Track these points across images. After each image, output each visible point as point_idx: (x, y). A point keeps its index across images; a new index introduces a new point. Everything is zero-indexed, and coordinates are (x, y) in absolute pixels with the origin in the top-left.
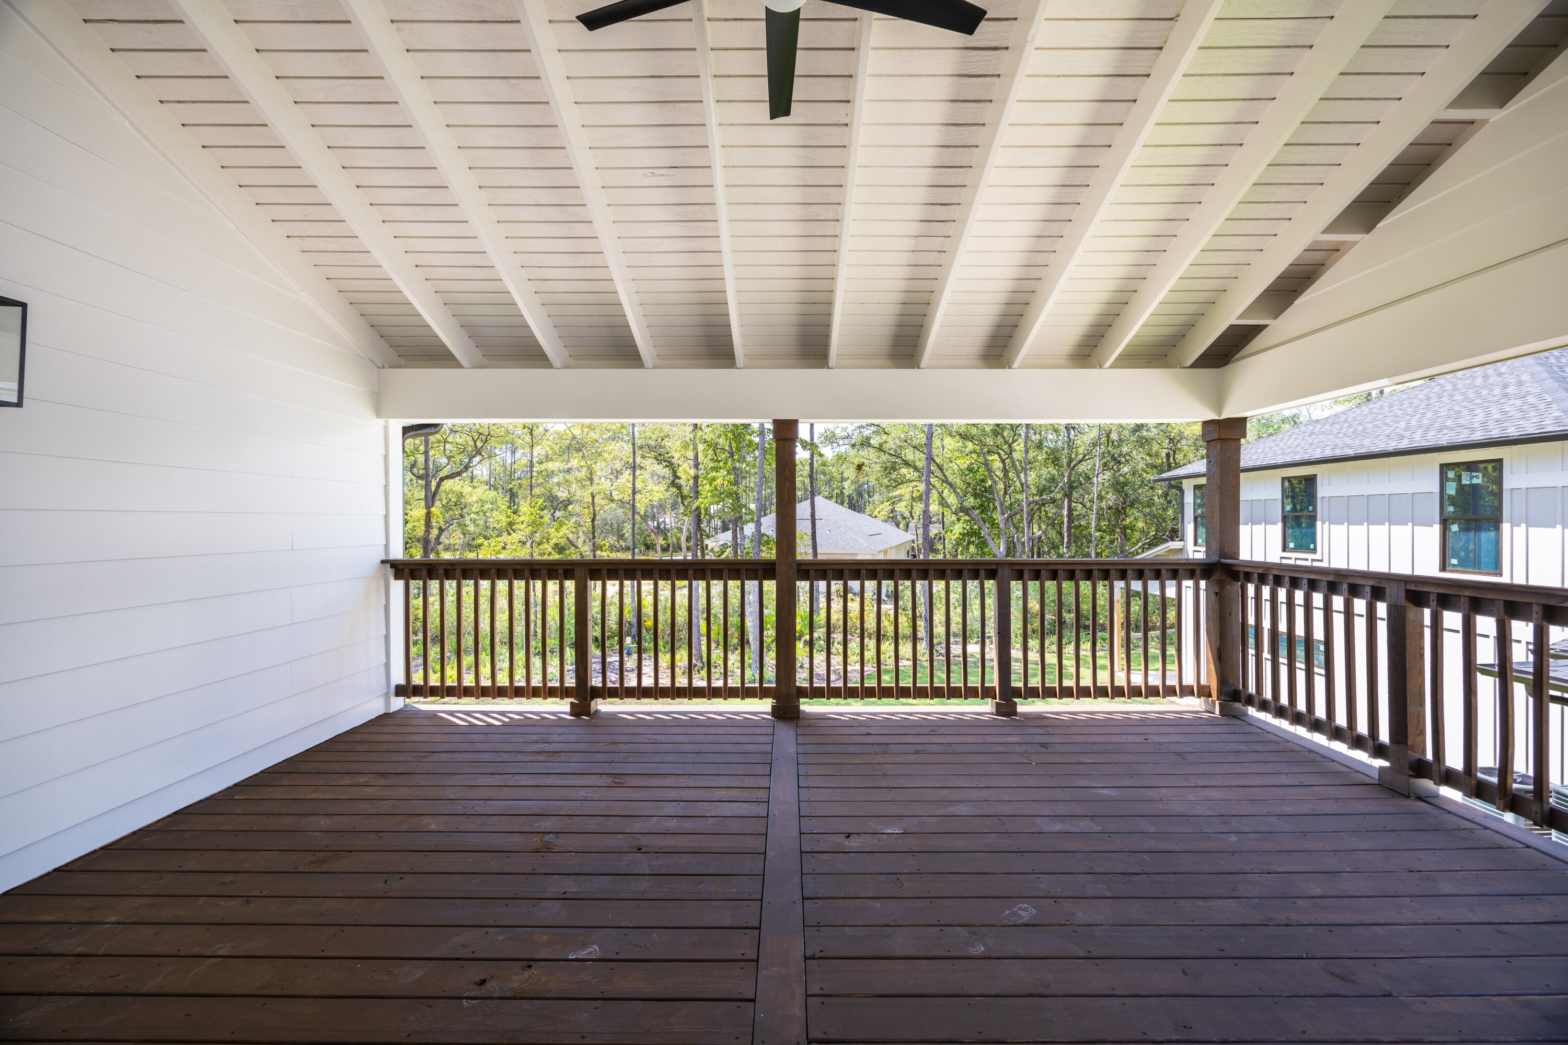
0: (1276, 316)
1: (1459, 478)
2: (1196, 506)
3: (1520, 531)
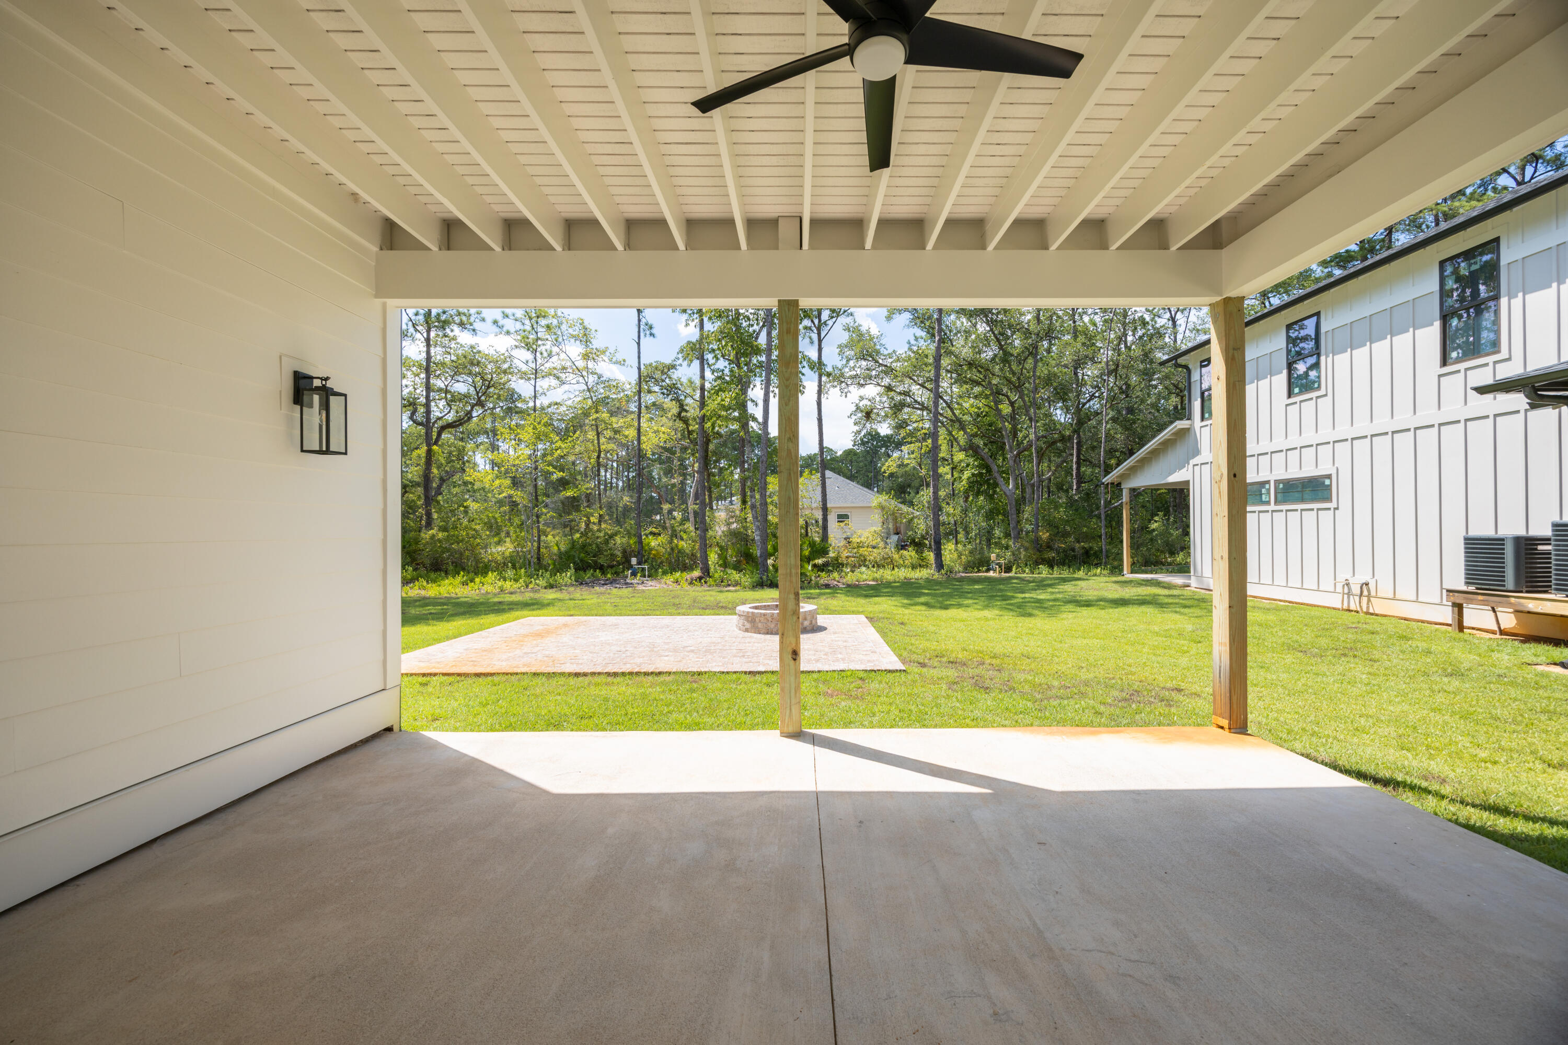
3: (1517, 302)
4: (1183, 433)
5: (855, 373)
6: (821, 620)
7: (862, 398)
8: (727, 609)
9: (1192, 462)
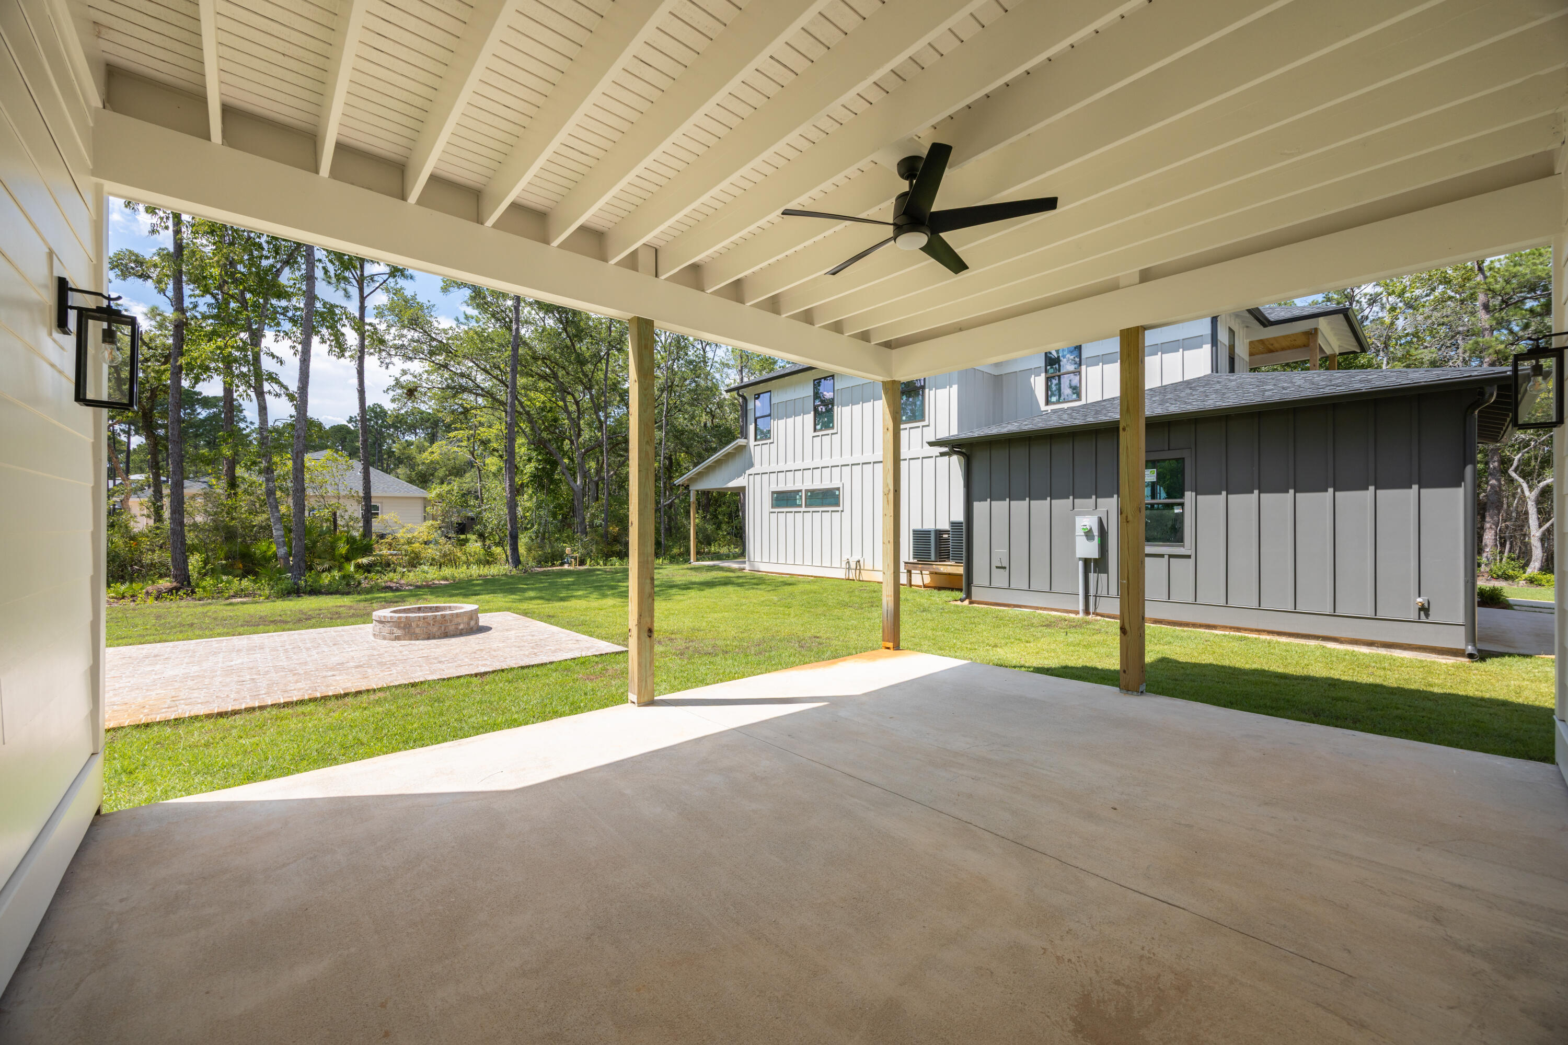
4: (742, 449)
5: (401, 342)
6: (484, 620)
7: (404, 372)
8: (365, 617)
9: (748, 472)
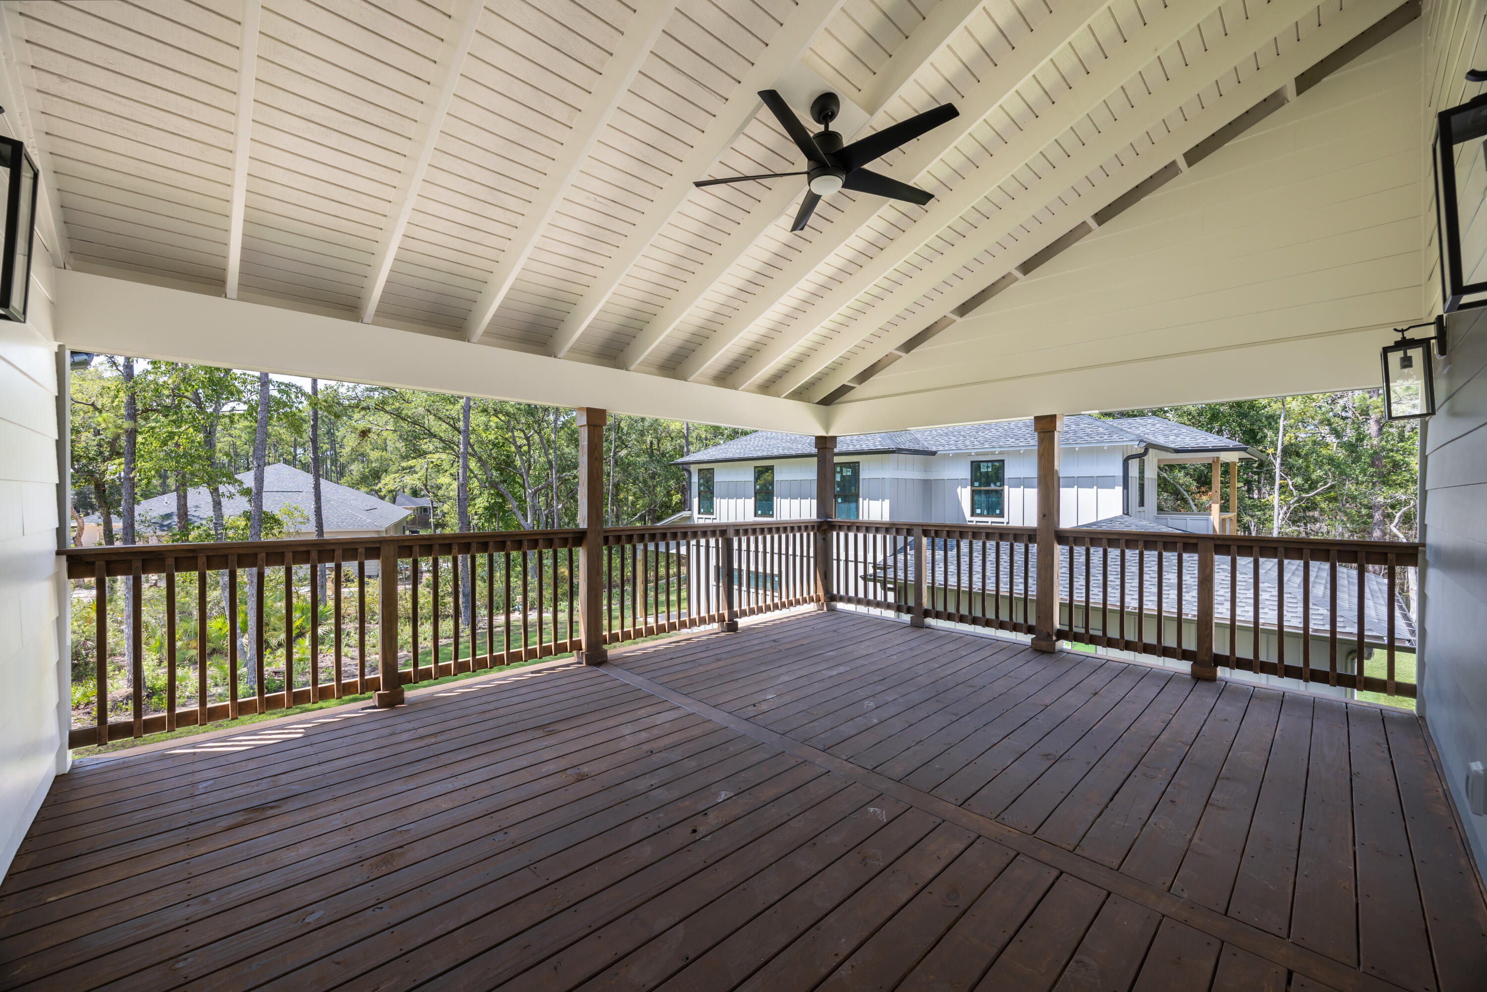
0: (860, 384)
1: (841, 471)
2: (700, 485)
3: (866, 502)
